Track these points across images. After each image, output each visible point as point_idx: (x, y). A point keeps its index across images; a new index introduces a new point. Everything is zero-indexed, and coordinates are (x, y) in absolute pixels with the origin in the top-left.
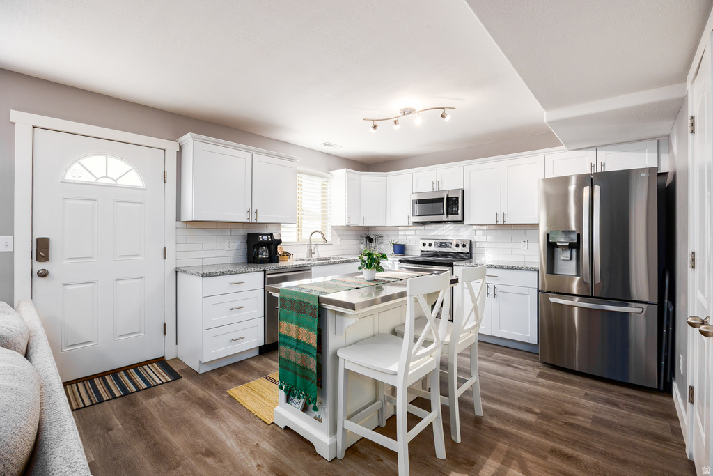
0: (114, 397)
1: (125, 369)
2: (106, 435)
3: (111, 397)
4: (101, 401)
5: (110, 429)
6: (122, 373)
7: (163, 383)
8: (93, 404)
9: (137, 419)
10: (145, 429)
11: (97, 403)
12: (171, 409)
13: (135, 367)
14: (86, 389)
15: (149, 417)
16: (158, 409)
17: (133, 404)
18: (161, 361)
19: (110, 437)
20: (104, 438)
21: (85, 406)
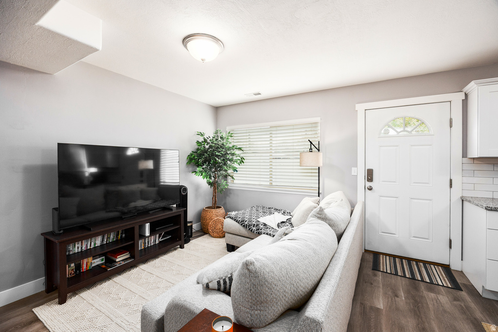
0: (405, 276)
1: (417, 261)
2: (393, 299)
3: (403, 275)
4: (396, 274)
5: (397, 296)
6: (414, 263)
7: (443, 286)
8: (391, 274)
9: (416, 301)
10: (419, 312)
11: (393, 274)
12: (445, 311)
13: (425, 263)
14: (390, 262)
15: (425, 305)
16: (434, 305)
17: (416, 288)
18: (446, 268)
19: (395, 301)
20: (392, 299)
21: (387, 272)
